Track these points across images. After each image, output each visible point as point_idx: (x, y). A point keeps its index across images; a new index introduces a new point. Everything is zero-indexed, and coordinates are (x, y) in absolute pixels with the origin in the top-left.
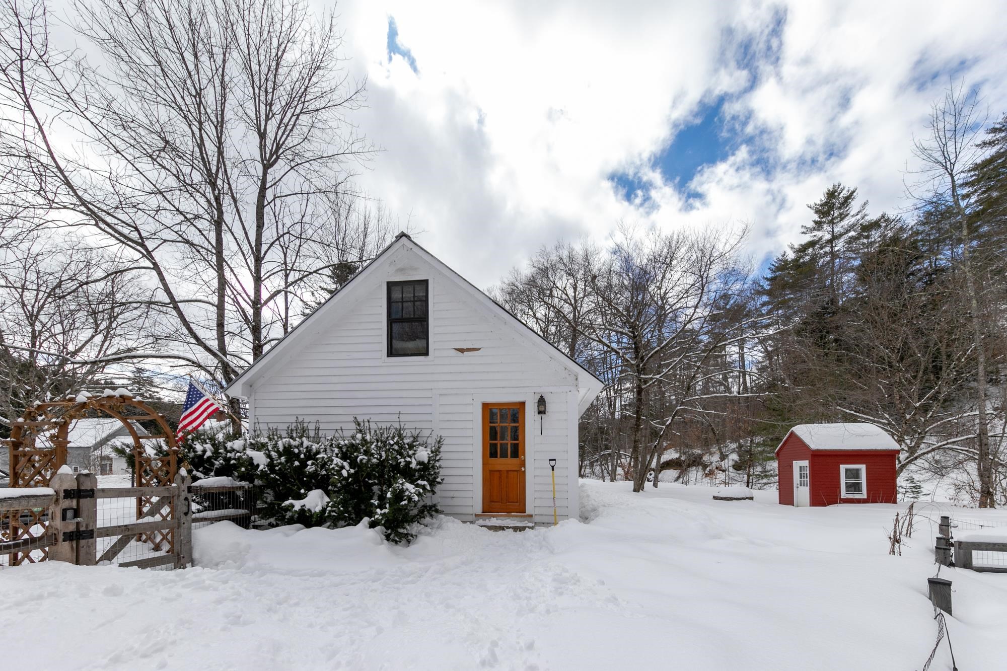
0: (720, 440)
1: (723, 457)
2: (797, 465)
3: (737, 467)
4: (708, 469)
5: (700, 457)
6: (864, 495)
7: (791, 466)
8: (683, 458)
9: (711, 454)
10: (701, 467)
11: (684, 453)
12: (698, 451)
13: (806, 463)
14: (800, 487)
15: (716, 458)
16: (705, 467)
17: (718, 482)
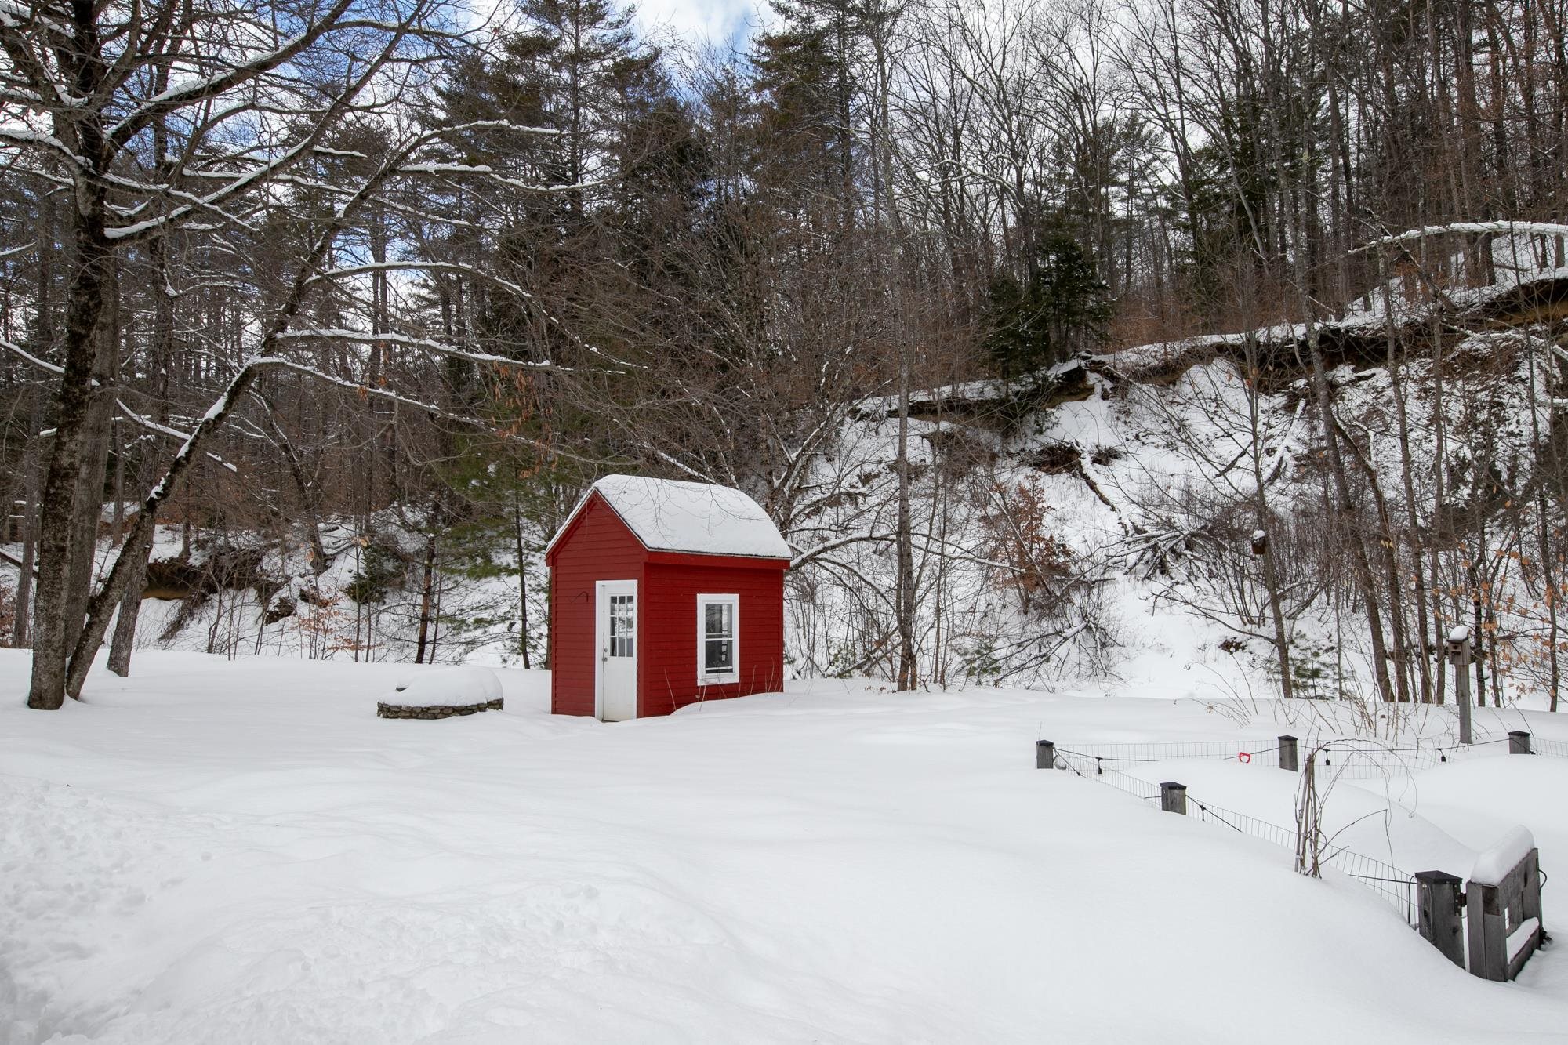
0: (314, 506)
1: (322, 562)
2: (606, 590)
3: (366, 591)
4: (275, 599)
5: (254, 558)
6: (733, 677)
7: (590, 597)
8: (196, 559)
9: (287, 551)
10: (252, 594)
11: (201, 545)
12: (244, 539)
13: (630, 587)
14: (611, 659)
15: (299, 564)
16: (265, 591)
17: (330, 643)
